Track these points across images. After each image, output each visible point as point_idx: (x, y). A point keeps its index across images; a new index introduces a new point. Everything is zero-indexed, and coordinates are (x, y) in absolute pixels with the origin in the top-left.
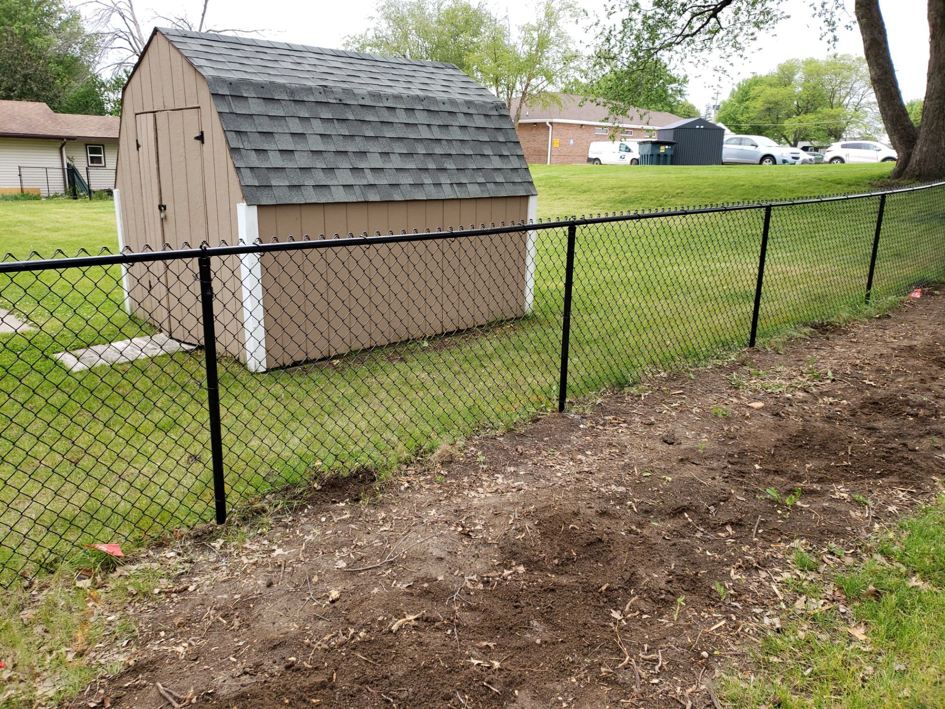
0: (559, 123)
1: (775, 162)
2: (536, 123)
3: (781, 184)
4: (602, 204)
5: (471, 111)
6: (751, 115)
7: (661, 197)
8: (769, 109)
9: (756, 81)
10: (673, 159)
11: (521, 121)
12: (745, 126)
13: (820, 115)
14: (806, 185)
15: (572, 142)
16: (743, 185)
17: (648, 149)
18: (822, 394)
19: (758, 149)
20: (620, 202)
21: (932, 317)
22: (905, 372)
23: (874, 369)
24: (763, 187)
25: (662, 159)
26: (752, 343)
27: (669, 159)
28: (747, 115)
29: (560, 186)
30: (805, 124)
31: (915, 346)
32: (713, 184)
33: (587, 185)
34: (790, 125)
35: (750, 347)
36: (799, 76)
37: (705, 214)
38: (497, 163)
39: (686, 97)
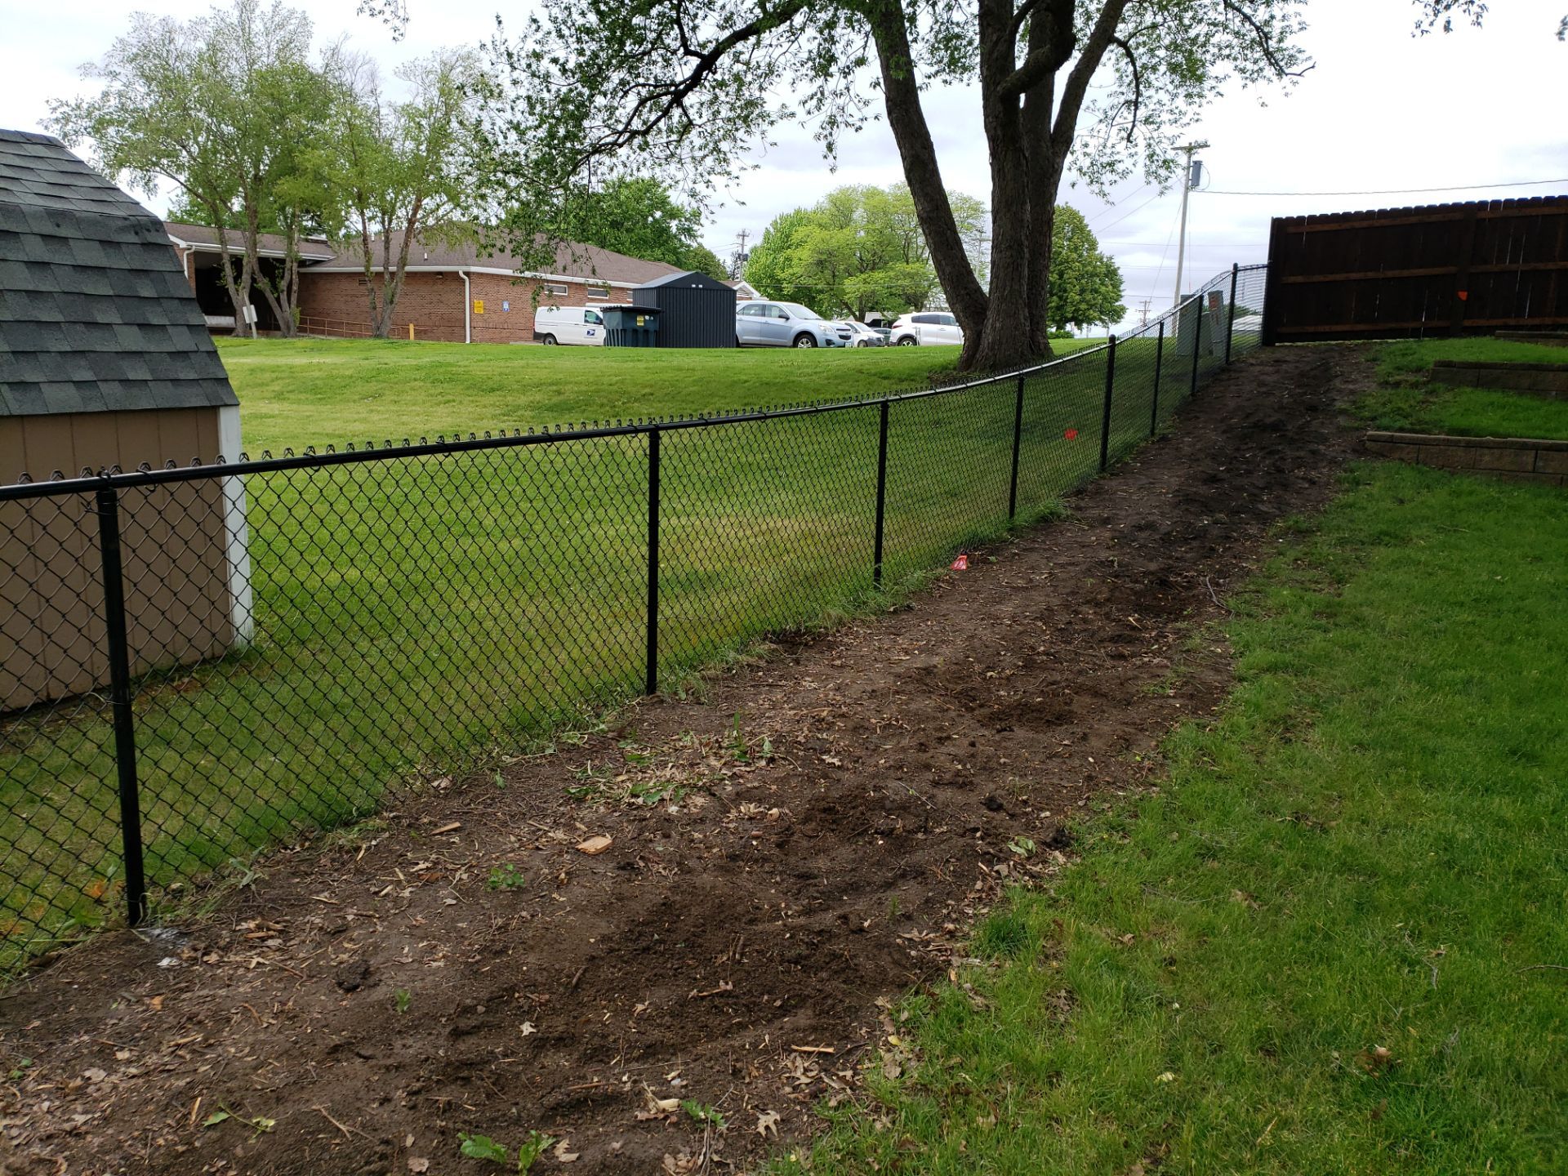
0: (482, 274)
1: (815, 344)
2: (440, 273)
3: (802, 379)
4: (519, 413)
5: (63, 232)
6: (795, 270)
7: (618, 400)
8: (820, 263)
9: (799, 219)
10: (660, 337)
11: (408, 268)
12: (788, 289)
13: (892, 274)
14: (839, 381)
15: (506, 306)
16: (746, 381)
17: (616, 320)
18: (740, 797)
19: (789, 324)
20: (550, 409)
21: (975, 606)
22: (901, 727)
23: (850, 724)
24: (775, 384)
25: (641, 337)
26: (651, 685)
27: (652, 338)
28: (791, 271)
29: (451, 380)
30: (872, 287)
31: (935, 667)
32: (701, 379)
33: (499, 378)
34: (852, 286)
35: (648, 695)
36: (859, 214)
37: (681, 430)
38: (132, 339)
39: (699, 240)
